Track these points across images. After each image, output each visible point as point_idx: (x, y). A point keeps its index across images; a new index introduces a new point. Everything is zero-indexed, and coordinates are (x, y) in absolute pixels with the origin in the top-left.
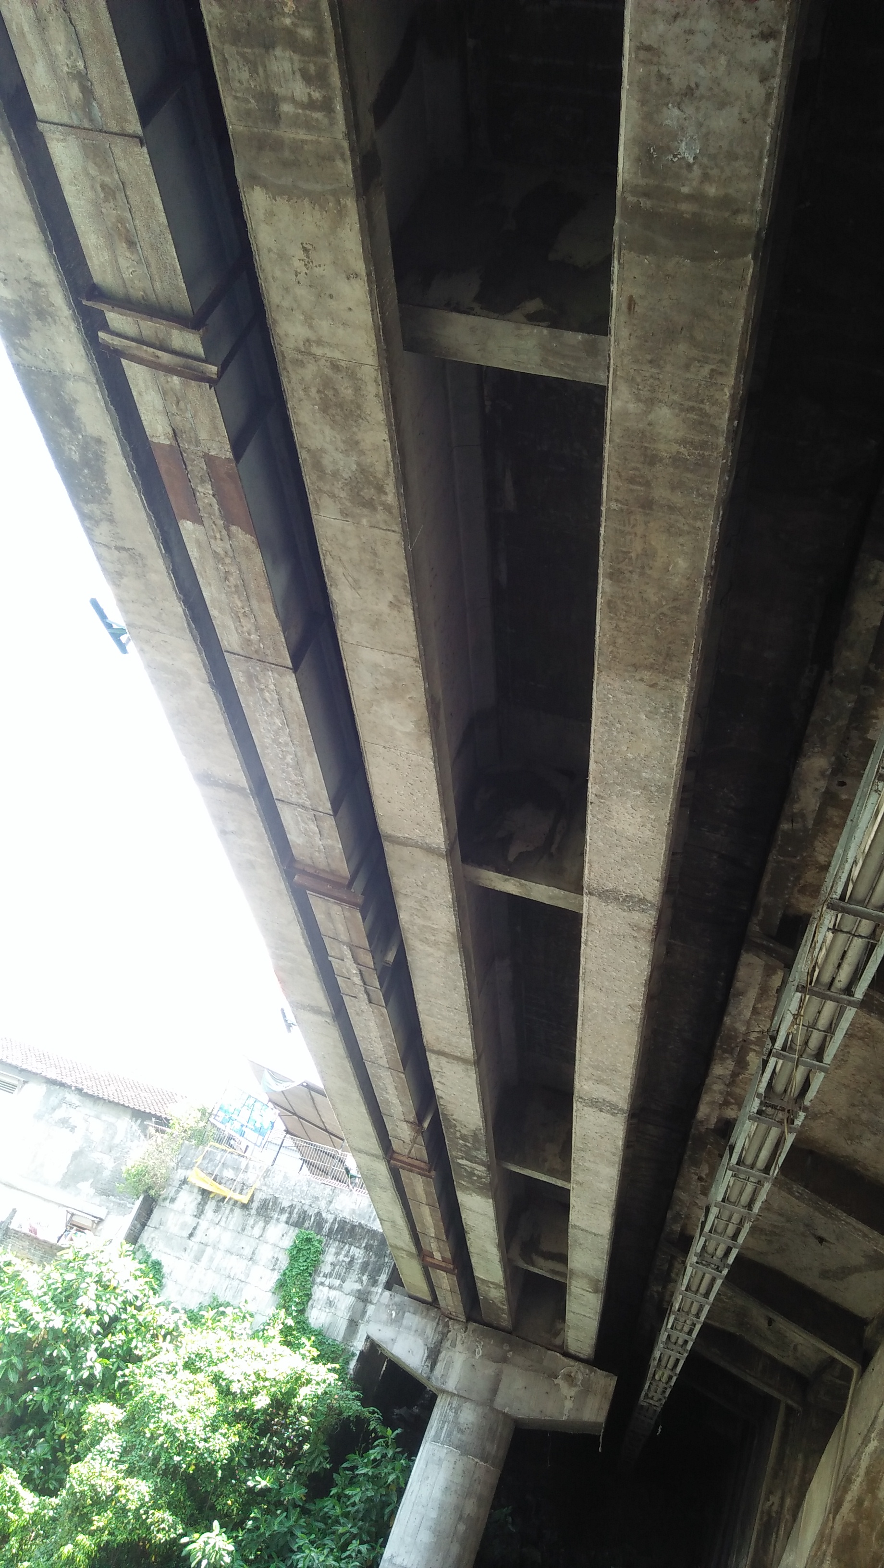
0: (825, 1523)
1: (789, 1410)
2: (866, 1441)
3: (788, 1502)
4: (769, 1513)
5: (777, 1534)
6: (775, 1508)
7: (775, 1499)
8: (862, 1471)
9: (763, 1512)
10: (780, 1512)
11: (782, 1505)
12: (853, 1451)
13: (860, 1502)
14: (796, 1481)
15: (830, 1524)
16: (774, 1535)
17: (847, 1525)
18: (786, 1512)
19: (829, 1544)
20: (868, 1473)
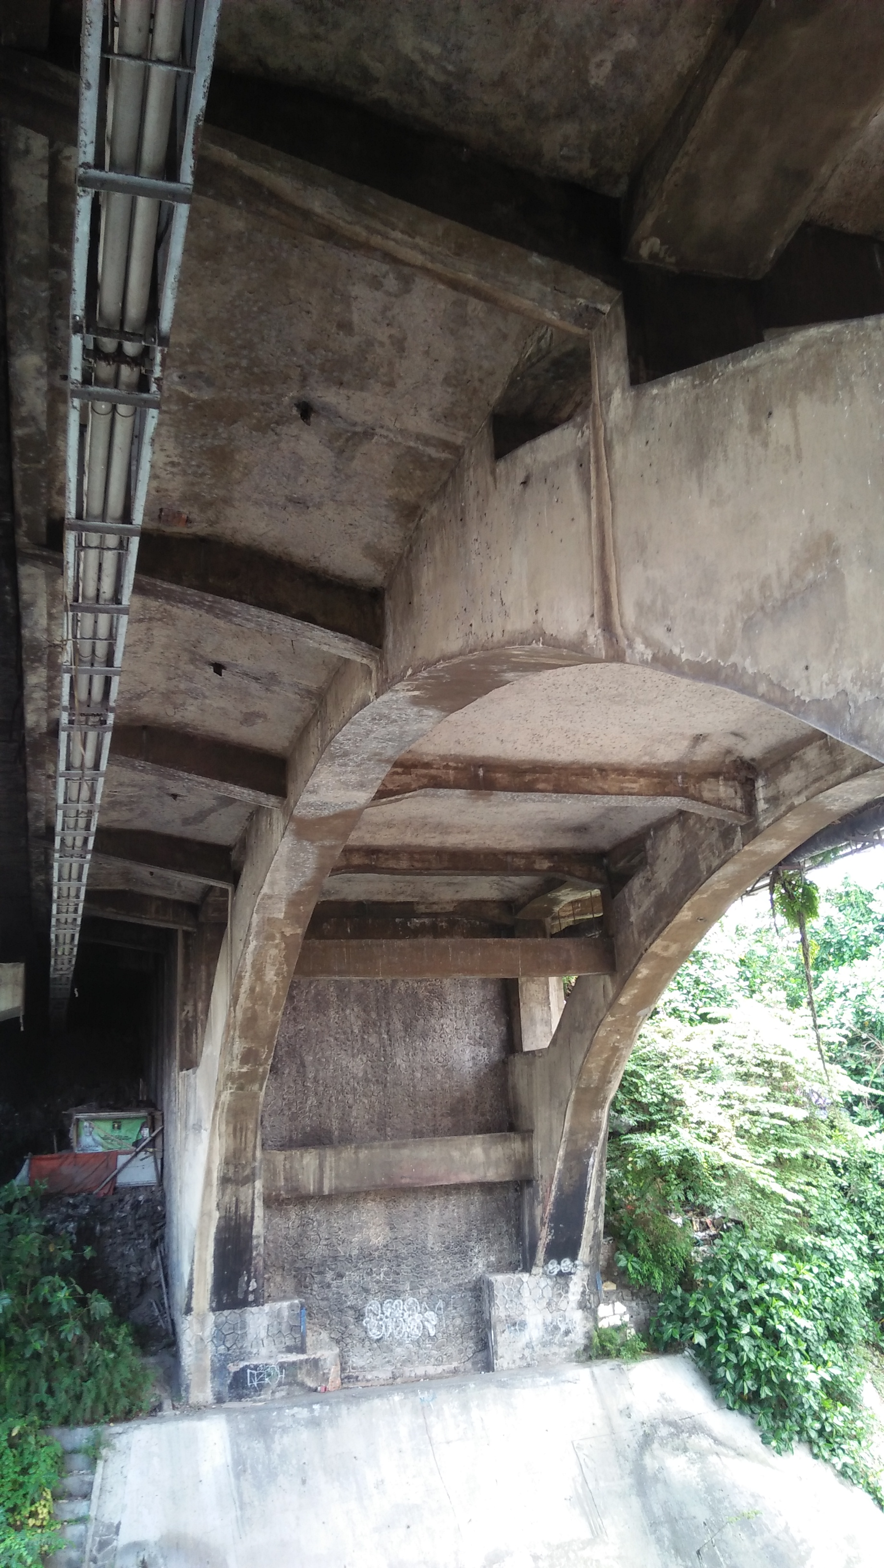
0: (229, 1015)
1: (187, 934)
2: (246, 943)
3: (200, 1006)
4: (187, 1021)
5: (196, 1033)
6: (190, 1015)
9: (181, 1021)
11: (195, 1010)
12: (239, 954)
14: (203, 988)
15: (232, 1015)
18: (199, 1014)
19: (235, 1030)
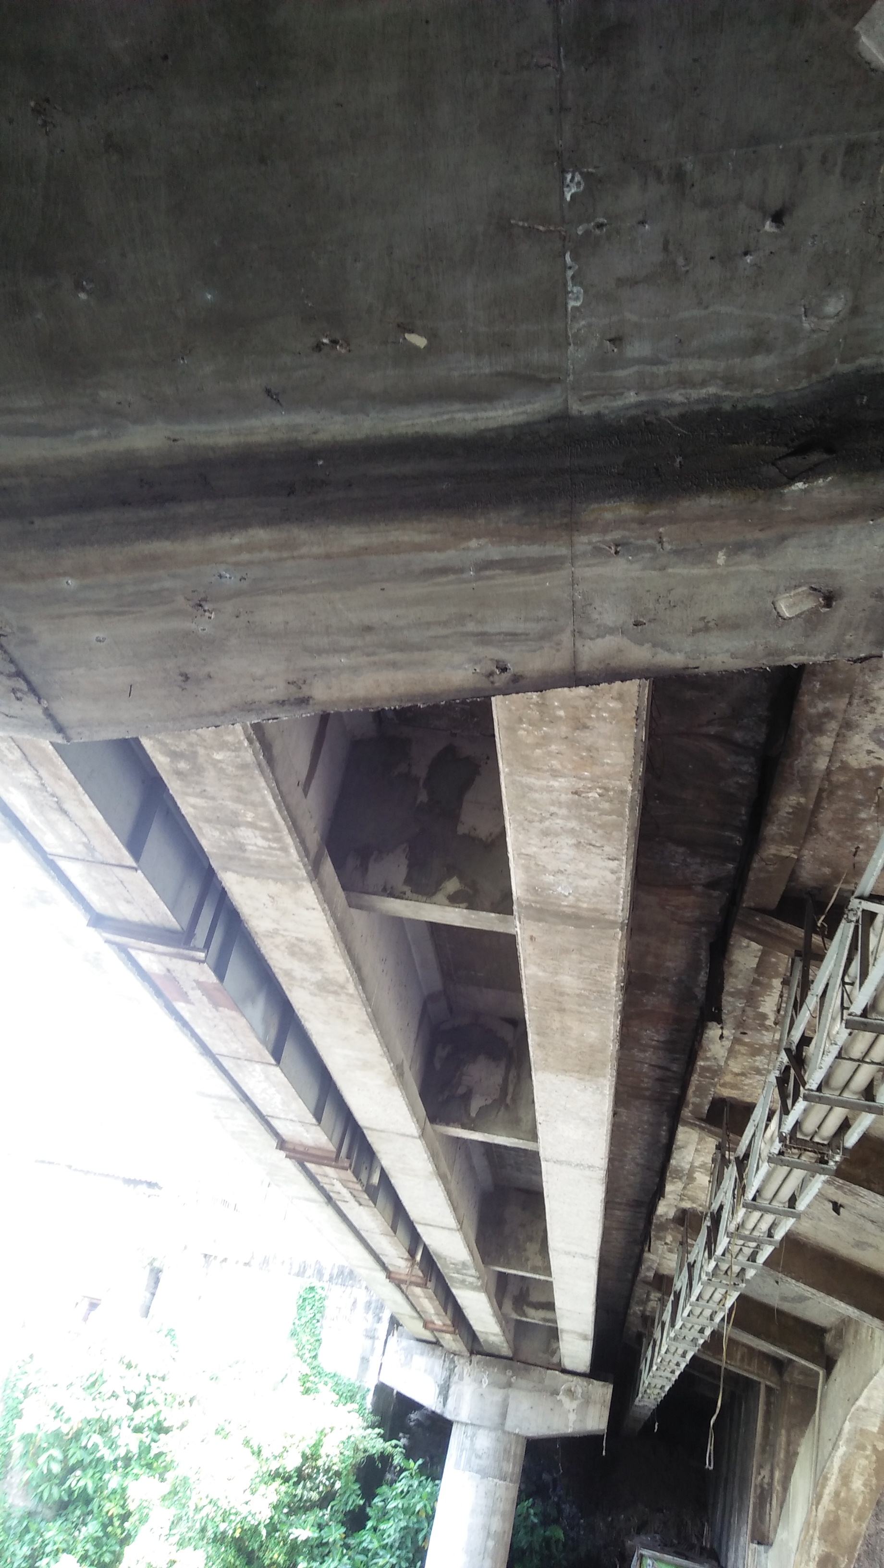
0: (809, 1512)
1: (769, 1389)
2: (835, 1446)
3: (777, 1475)
4: (761, 1486)
5: (771, 1504)
6: (766, 1480)
7: (765, 1472)
8: (835, 1470)
9: (756, 1485)
10: (771, 1484)
11: (772, 1477)
12: (826, 1454)
13: (837, 1494)
14: (782, 1455)
16: (768, 1505)
17: (827, 1513)
18: (776, 1484)
20: (840, 1471)
